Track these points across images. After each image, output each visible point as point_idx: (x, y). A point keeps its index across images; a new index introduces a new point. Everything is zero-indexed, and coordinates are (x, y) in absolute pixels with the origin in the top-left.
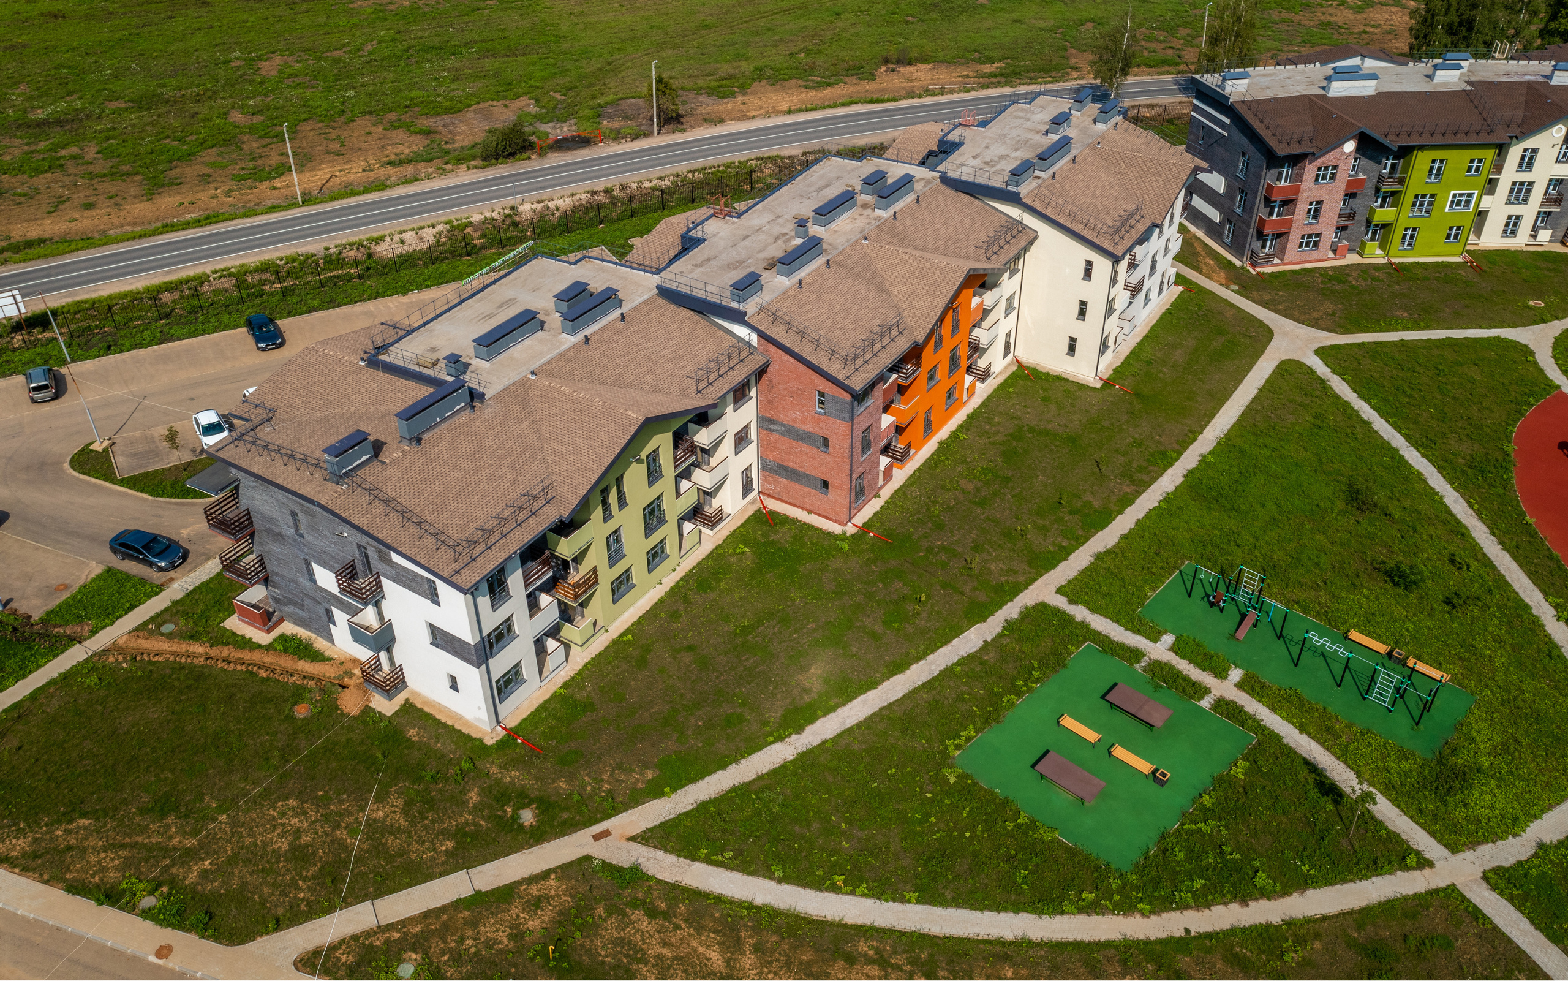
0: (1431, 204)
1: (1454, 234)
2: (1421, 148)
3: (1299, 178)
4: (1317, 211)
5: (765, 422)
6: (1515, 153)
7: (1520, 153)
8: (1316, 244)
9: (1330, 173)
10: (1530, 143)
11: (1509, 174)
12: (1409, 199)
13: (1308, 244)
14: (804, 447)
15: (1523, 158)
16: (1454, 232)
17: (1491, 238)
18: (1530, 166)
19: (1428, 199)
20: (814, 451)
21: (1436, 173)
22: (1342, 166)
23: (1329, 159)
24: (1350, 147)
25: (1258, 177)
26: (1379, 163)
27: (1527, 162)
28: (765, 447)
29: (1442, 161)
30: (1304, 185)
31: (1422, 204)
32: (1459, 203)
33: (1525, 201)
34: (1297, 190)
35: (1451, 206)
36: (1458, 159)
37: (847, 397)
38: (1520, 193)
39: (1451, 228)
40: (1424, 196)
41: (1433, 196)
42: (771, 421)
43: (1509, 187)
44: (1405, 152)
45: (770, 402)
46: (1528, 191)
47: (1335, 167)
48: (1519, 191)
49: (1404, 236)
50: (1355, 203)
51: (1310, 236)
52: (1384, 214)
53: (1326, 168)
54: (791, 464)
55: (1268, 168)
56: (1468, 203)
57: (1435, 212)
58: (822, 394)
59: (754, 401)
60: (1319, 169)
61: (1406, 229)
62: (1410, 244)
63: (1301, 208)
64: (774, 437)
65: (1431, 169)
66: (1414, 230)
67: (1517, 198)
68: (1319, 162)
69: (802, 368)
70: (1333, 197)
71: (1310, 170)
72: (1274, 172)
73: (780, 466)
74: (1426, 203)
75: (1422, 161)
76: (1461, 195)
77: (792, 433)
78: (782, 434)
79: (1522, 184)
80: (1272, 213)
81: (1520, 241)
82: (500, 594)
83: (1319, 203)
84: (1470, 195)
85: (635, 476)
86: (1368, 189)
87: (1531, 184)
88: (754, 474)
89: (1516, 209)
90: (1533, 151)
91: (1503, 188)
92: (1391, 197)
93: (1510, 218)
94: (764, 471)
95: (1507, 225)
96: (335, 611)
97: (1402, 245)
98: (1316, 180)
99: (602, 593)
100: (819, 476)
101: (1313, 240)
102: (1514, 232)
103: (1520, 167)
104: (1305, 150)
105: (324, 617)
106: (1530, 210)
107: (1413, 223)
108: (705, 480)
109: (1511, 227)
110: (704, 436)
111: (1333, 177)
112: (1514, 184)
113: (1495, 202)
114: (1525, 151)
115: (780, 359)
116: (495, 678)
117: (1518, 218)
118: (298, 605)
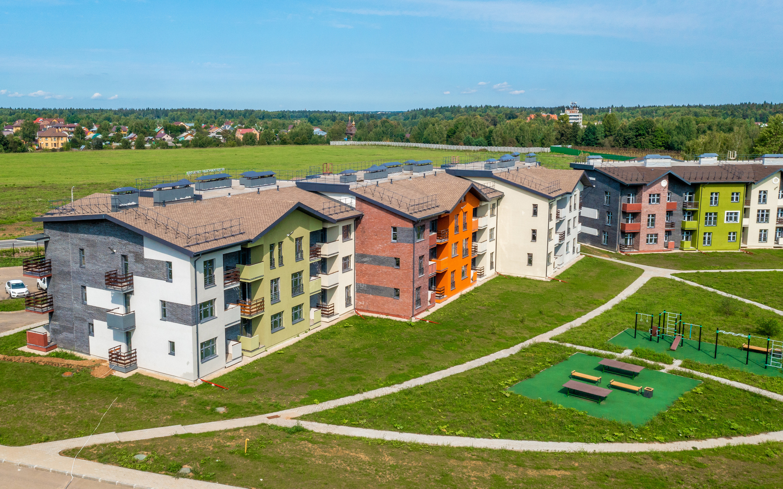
0: (715, 218)
1: (731, 236)
2: (704, 184)
3: (640, 200)
4: (653, 220)
5: (360, 256)
6: (755, 193)
7: (758, 194)
8: (656, 241)
9: (656, 198)
10: (763, 187)
11: (755, 206)
12: (702, 216)
13: (651, 241)
14: (384, 269)
15: (760, 196)
17: (753, 242)
18: (765, 201)
19: (713, 216)
20: (391, 269)
21: (714, 200)
22: (662, 194)
23: (654, 189)
24: (664, 183)
25: (617, 201)
26: (682, 196)
27: (763, 198)
28: (359, 275)
29: (716, 194)
30: (643, 204)
31: (710, 219)
32: (731, 218)
33: (767, 221)
34: (640, 207)
35: (727, 220)
36: (725, 192)
37: (410, 226)
39: (730, 233)
40: (711, 214)
41: (715, 214)
42: (363, 255)
43: (756, 213)
44: (695, 188)
45: (363, 242)
46: (767, 215)
47: (659, 195)
48: (763, 215)
49: (704, 238)
50: (673, 219)
51: (652, 236)
52: (690, 225)
53: (654, 195)
54: (376, 284)
55: (621, 195)
56: (736, 219)
57: (718, 223)
58: (396, 229)
59: (353, 241)
60: (650, 195)
61: (705, 234)
62: (709, 243)
63: (644, 218)
64: (366, 265)
65: (711, 198)
66: (709, 234)
67: (762, 220)
68: (650, 191)
69: (382, 213)
70: (660, 210)
71: (645, 195)
72: (625, 197)
73: (369, 286)
74: (712, 219)
75: (705, 193)
76: (731, 213)
77: (376, 260)
78: (370, 263)
79: (763, 211)
80: (627, 222)
81: (770, 244)
82: (209, 281)
83: (653, 215)
84: (736, 214)
85: (289, 246)
86: (678, 211)
87: (768, 211)
88: (352, 295)
89: (763, 226)
90: (765, 192)
91: (753, 213)
92: (692, 214)
93: (761, 231)
94: (359, 290)
95: (760, 235)
96: (96, 322)
97: (704, 243)
98: (650, 202)
99: (266, 323)
100: (394, 286)
101: (654, 238)
102: (765, 239)
103: (760, 201)
104: (640, 182)
105: (87, 331)
106: (771, 226)
107: (708, 229)
108: (325, 280)
109: (763, 235)
110: (326, 250)
111: (658, 201)
112: (759, 211)
113: (750, 222)
114: (760, 192)
115: (370, 212)
116: (200, 341)
117: (765, 231)
118: (70, 330)
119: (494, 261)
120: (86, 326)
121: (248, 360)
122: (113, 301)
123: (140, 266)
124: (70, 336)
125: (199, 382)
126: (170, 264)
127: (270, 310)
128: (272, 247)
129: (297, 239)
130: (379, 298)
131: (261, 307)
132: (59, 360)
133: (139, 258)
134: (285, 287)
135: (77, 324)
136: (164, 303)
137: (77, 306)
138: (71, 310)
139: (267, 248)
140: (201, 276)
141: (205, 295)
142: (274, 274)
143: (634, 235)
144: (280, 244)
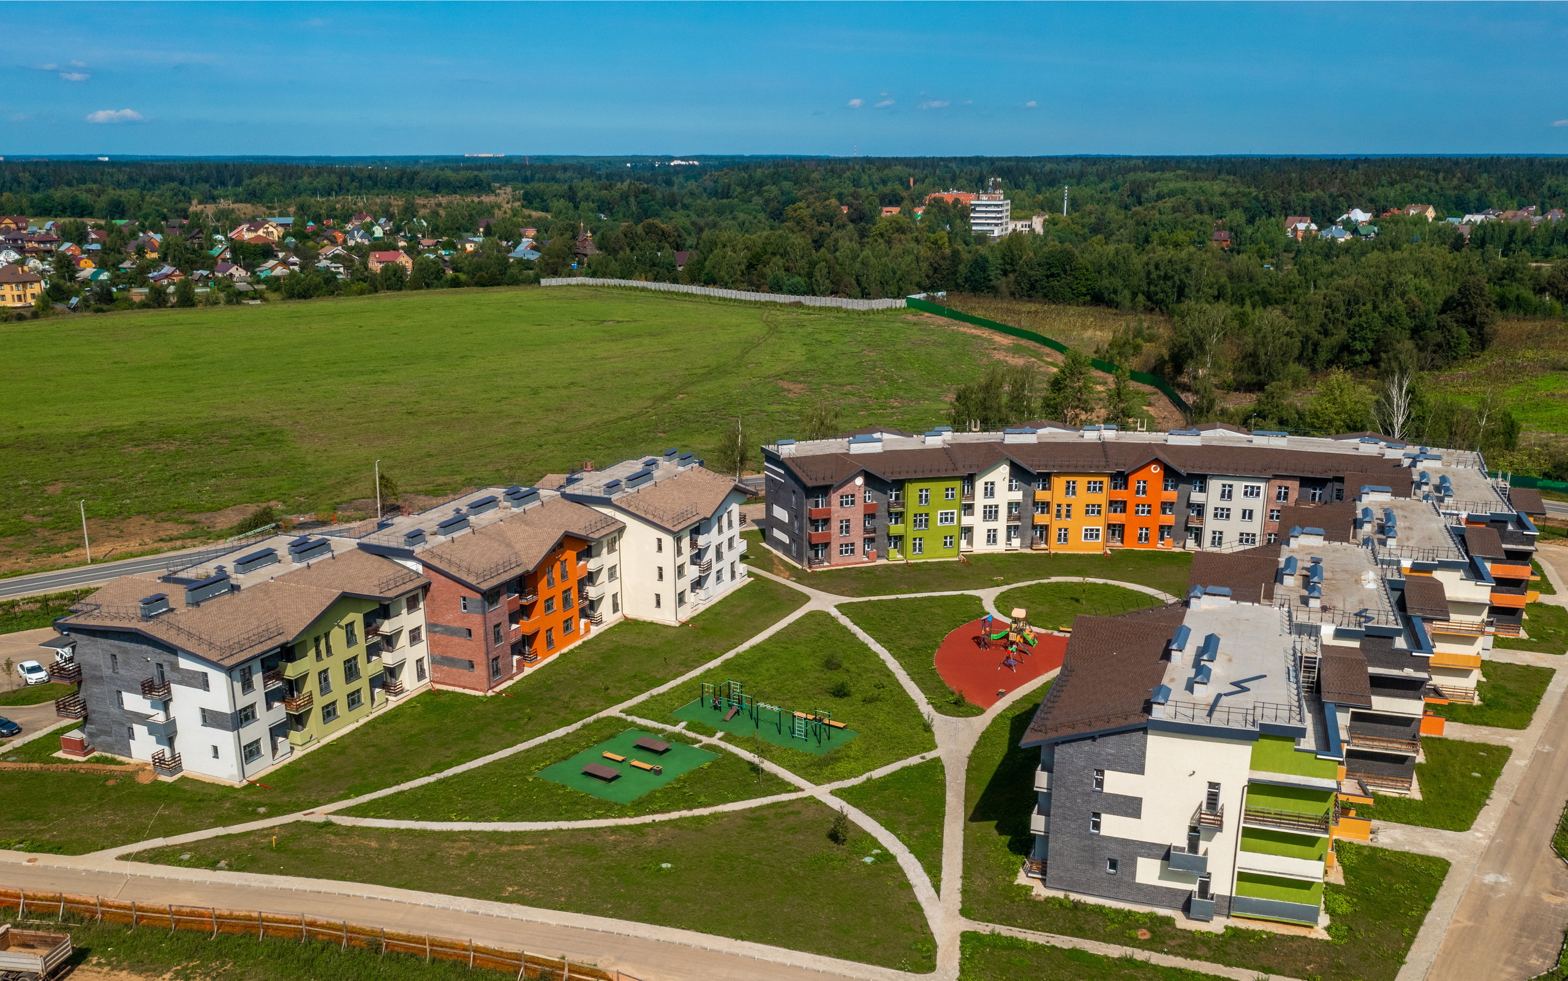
0: (927, 520)
1: (949, 542)
2: (911, 481)
3: (829, 504)
4: (847, 527)
5: (431, 627)
6: (980, 485)
7: (983, 486)
8: (852, 551)
9: (849, 500)
10: (989, 478)
11: (980, 501)
12: (910, 518)
13: (846, 552)
14: (456, 640)
15: (986, 489)
16: (948, 540)
17: (980, 546)
18: (992, 494)
19: (924, 517)
20: (463, 641)
21: (923, 499)
22: (857, 494)
23: (847, 489)
24: (859, 481)
25: (802, 504)
26: (886, 494)
27: (990, 491)
28: (433, 645)
29: (927, 490)
30: (833, 508)
31: (921, 521)
32: (946, 519)
33: (996, 518)
34: (829, 512)
35: (941, 520)
36: (937, 489)
37: (479, 596)
38: (991, 513)
39: (946, 538)
40: (921, 515)
41: (927, 515)
42: (435, 625)
43: (982, 509)
44: (899, 485)
45: (433, 611)
46: (996, 512)
47: (853, 496)
48: (990, 512)
49: (915, 544)
50: (876, 523)
51: (847, 545)
52: (896, 529)
53: (847, 497)
54: (450, 655)
55: (807, 497)
56: (952, 519)
57: (931, 526)
58: (464, 599)
59: (422, 611)
60: (842, 497)
61: (915, 539)
62: (920, 550)
63: (835, 525)
64: (438, 636)
65: (921, 496)
66: (920, 539)
67: (990, 517)
68: (841, 491)
69: (450, 582)
70: (856, 515)
71: (835, 498)
72: (812, 500)
73: (443, 658)
74: (922, 521)
75: (913, 491)
76: (947, 514)
77: (450, 631)
78: (442, 633)
79: (991, 507)
80: (817, 530)
81: (1000, 547)
82: (247, 686)
83: (848, 521)
84: (952, 513)
85: (337, 636)
86: (882, 512)
87: (997, 506)
88: (426, 667)
89: (992, 525)
90: (992, 483)
91: (979, 510)
92: (899, 516)
93: (989, 531)
94: (434, 661)
95: (989, 536)
96: (136, 727)
97: (915, 550)
98: (842, 504)
99: (316, 716)
100: (467, 658)
101: (849, 548)
102: (995, 541)
103: (986, 494)
104: (827, 483)
105: (126, 735)
106: (1001, 525)
107: (918, 535)
108: (388, 658)
109: (992, 537)
110: (387, 627)
111: (853, 502)
112: (985, 507)
113: (975, 520)
114: (986, 483)
115: (438, 581)
116: (243, 744)
117: (995, 530)
118: (108, 733)
119: (619, 601)
120: (125, 730)
121: (299, 753)
122: (153, 707)
123: (176, 674)
124: (109, 739)
125: (245, 782)
126: (206, 674)
127: (319, 702)
128: (317, 640)
129: (347, 626)
130: (454, 670)
131: (310, 701)
132: (100, 766)
133: (175, 667)
134: (337, 676)
135: (115, 728)
136: (203, 710)
137: (114, 710)
138: (107, 714)
139: (311, 642)
140: (238, 686)
141: (243, 701)
142: (322, 666)
143: (827, 545)
144: (327, 635)
